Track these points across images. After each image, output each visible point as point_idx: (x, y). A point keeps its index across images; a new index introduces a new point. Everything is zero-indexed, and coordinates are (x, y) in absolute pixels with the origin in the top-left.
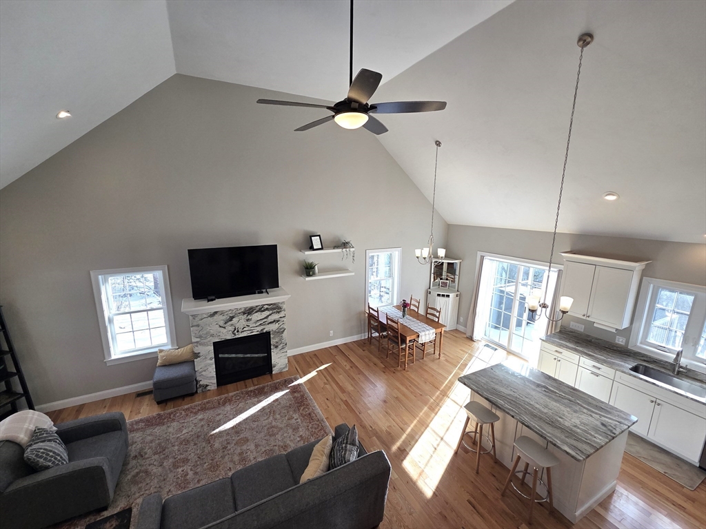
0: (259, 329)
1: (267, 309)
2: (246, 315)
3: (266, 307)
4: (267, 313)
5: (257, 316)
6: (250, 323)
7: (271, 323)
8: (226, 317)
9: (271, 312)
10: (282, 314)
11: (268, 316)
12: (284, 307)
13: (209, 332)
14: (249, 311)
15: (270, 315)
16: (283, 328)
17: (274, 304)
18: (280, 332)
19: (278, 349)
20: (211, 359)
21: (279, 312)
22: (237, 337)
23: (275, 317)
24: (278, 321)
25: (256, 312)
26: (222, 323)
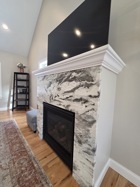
0: (66, 103)
1: (74, 79)
2: (58, 82)
3: (74, 74)
4: (74, 84)
5: (66, 87)
6: (60, 93)
7: (77, 100)
8: (48, 83)
9: (78, 83)
10: (93, 91)
11: (73, 91)
15: (77, 88)
16: (89, 117)
21: (88, 86)
22: (51, 103)
23: (82, 93)
24: (86, 101)
25: (65, 81)
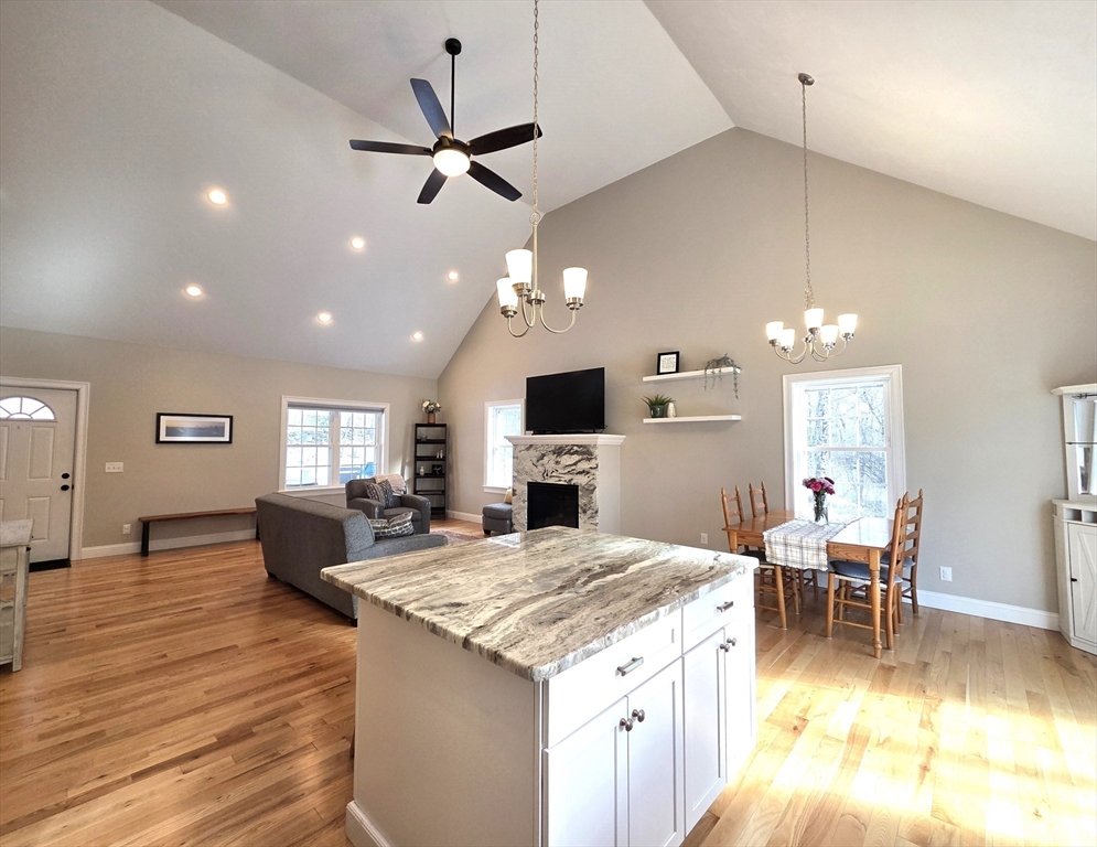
0: (567, 477)
1: (576, 452)
2: (555, 455)
3: (576, 448)
4: (576, 458)
5: (567, 460)
6: (559, 467)
7: (579, 473)
8: (538, 454)
9: (580, 457)
10: (593, 464)
11: (576, 462)
12: (596, 452)
13: (524, 468)
14: (559, 451)
15: (579, 461)
16: (591, 485)
17: (584, 446)
18: (591, 490)
19: (587, 516)
20: (524, 501)
21: (589, 460)
22: (546, 481)
23: (584, 465)
24: (588, 473)
25: (566, 454)
26: (535, 460)
